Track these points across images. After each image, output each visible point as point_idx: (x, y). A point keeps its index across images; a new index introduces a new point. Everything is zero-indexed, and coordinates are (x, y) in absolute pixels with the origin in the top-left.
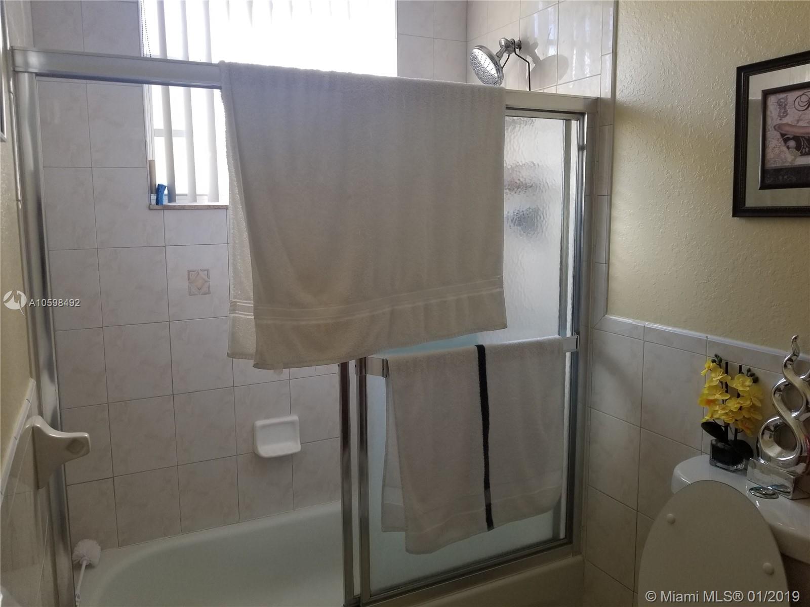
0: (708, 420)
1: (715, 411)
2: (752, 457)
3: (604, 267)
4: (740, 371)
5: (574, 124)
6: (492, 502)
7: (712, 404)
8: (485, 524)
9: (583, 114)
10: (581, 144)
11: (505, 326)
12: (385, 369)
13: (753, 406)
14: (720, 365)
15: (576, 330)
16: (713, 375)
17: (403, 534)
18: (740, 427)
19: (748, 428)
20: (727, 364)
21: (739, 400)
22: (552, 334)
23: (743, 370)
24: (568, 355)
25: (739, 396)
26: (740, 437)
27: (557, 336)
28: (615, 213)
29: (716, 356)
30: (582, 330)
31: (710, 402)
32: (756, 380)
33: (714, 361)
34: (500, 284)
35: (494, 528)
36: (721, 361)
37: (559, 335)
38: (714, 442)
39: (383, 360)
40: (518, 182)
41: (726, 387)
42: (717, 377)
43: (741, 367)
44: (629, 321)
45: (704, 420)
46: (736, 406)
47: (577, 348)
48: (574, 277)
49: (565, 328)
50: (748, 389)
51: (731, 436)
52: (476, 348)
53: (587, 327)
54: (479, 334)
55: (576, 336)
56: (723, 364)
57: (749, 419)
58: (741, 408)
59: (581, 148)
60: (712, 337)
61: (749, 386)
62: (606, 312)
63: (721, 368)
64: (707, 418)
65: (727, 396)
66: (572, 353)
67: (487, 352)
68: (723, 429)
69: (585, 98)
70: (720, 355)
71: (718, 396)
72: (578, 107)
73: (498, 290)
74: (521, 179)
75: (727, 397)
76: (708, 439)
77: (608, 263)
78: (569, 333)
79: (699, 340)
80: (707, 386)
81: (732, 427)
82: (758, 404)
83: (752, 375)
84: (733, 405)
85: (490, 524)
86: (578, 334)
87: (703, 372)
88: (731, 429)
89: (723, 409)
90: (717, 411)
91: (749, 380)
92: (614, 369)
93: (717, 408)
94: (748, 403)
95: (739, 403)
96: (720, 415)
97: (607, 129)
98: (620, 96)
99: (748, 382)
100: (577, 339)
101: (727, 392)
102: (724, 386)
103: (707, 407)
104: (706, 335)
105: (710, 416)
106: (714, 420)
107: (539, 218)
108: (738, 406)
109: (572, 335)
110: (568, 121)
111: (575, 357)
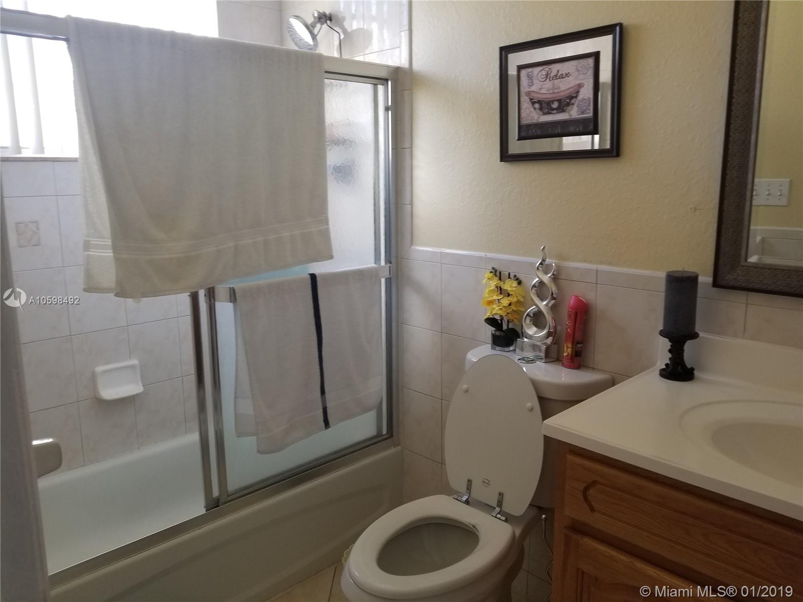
0: (489, 316)
1: (493, 308)
2: (519, 338)
3: (408, 207)
4: (509, 277)
5: (381, 88)
6: (328, 406)
7: (491, 304)
8: (323, 424)
9: (387, 80)
10: (386, 105)
11: (331, 257)
12: (233, 296)
13: (518, 302)
14: (496, 275)
15: (388, 261)
16: (491, 282)
17: (254, 438)
18: (510, 317)
19: (515, 318)
20: (500, 273)
21: (509, 298)
22: (370, 264)
23: (511, 277)
24: (383, 281)
25: (509, 295)
26: (511, 326)
27: (374, 265)
28: (415, 163)
29: (493, 268)
30: (393, 260)
31: (490, 303)
32: (520, 283)
33: (491, 272)
34: (326, 221)
35: (330, 427)
36: (496, 271)
37: (375, 264)
38: (493, 332)
39: (230, 288)
40: (337, 135)
41: (500, 290)
42: (494, 283)
43: (509, 273)
44: (430, 249)
45: (486, 317)
46: (507, 302)
47: (390, 274)
48: (385, 217)
49: (380, 260)
50: (514, 289)
51: (505, 327)
52: (309, 276)
53: (397, 257)
54: (310, 265)
55: (389, 265)
56: (498, 273)
57: (516, 311)
58: (510, 304)
59: (387, 109)
60: (490, 255)
61: (515, 287)
62: (412, 244)
63: (496, 276)
64: (488, 315)
65: (500, 296)
66: (386, 278)
67: (318, 279)
68: (500, 321)
69: (388, 67)
70: (495, 267)
71: (495, 297)
72: (383, 74)
73: (325, 227)
74: (340, 134)
75: (502, 296)
76: (490, 330)
77: (412, 204)
78: (383, 263)
79: (481, 258)
80: (487, 291)
81: (505, 319)
82: (522, 300)
83: (517, 279)
84: (505, 302)
85: (327, 424)
86: (390, 263)
87: (484, 281)
88: (504, 321)
89: (499, 306)
90: (495, 308)
91: (515, 283)
92: (419, 289)
93: (495, 306)
94: (515, 299)
95: (509, 300)
96: (496, 311)
97: (406, 93)
98: (416, 66)
99: (515, 284)
100: (390, 267)
101: (501, 294)
102: (499, 290)
103: (488, 307)
104: (485, 254)
105: (490, 312)
106: (492, 315)
107: (355, 166)
108: (508, 302)
109: (386, 264)
110: (375, 85)
111: (389, 281)
